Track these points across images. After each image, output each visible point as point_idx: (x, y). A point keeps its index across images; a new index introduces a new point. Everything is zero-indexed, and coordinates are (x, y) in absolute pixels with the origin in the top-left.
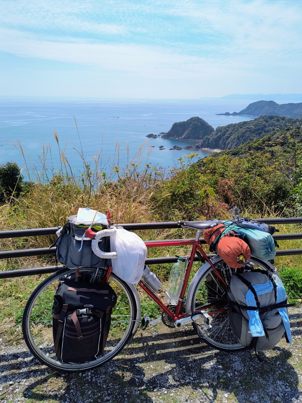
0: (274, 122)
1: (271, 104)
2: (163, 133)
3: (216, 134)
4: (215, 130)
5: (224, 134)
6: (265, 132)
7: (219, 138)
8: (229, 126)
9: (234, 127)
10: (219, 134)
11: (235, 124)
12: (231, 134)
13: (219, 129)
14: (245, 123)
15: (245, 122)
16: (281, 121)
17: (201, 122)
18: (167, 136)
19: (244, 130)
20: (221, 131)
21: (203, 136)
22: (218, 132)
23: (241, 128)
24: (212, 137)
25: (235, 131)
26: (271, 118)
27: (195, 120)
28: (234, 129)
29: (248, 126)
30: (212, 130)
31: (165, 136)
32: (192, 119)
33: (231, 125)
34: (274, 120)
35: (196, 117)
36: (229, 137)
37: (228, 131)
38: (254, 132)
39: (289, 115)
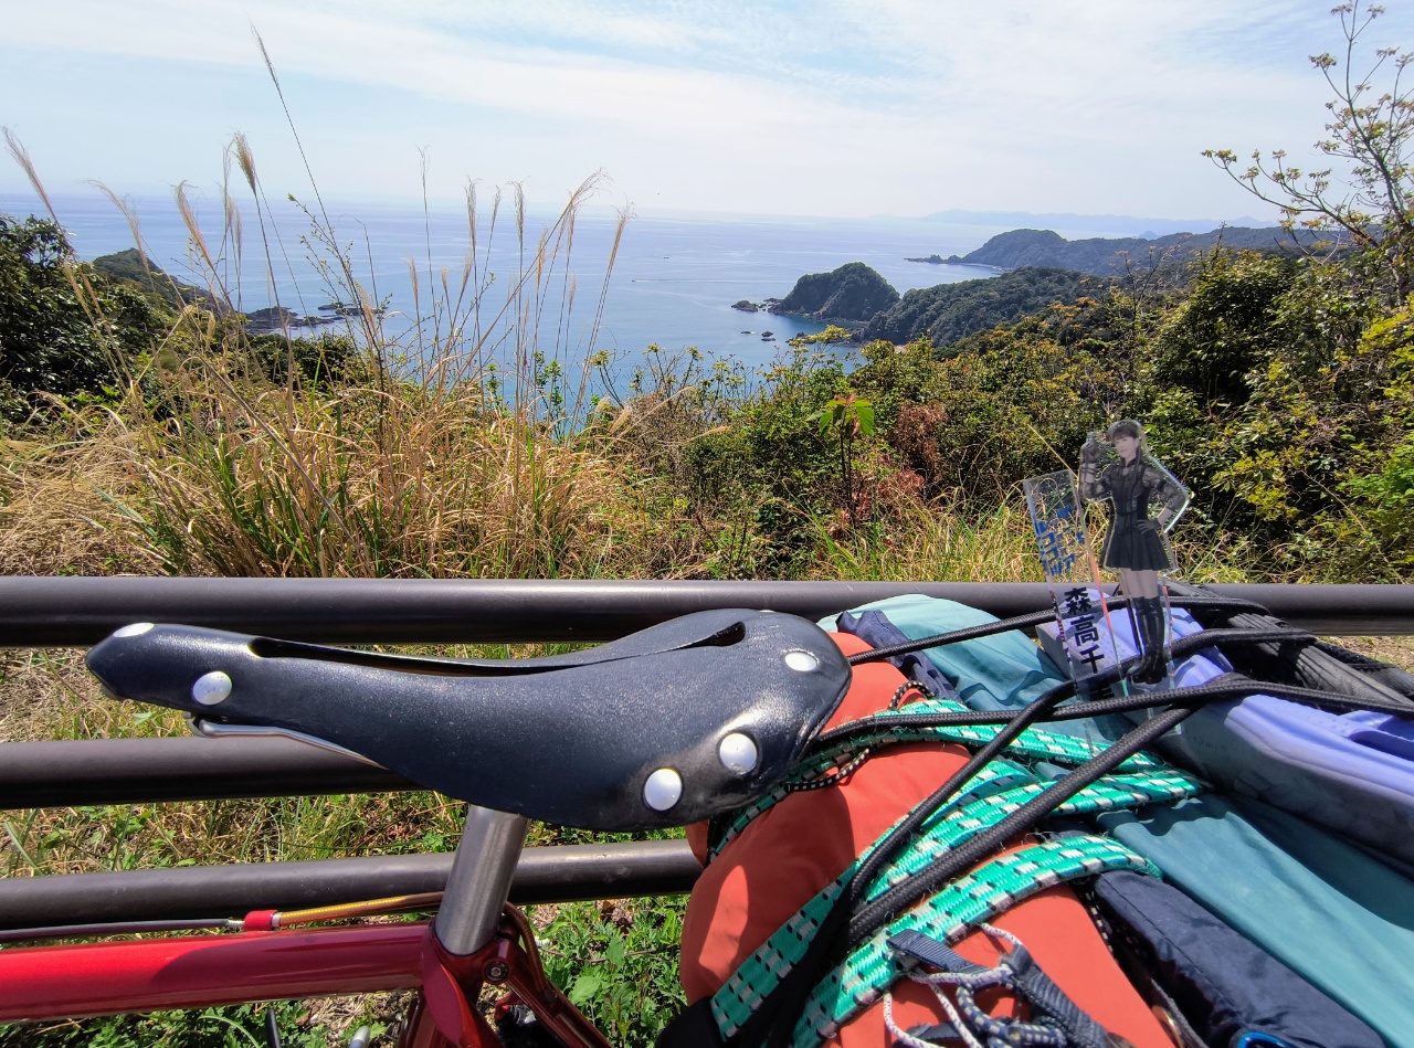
1: (1048, 238)
2: (772, 300)
3: (904, 308)
4: (901, 297)
5: (923, 309)
6: (1025, 309)
7: (911, 318)
8: (936, 291)
9: (949, 291)
10: (911, 308)
11: (953, 287)
12: (939, 311)
13: (912, 297)
14: (977, 284)
15: (978, 280)
17: (868, 278)
18: (782, 309)
19: (973, 302)
20: (916, 301)
21: (872, 312)
22: (909, 303)
23: (966, 295)
24: (891, 316)
25: (952, 303)
27: (854, 271)
28: (949, 298)
29: (983, 292)
30: (894, 297)
31: (776, 308)
32: (845, 268)
33: (944, 286)
35: (856, 264)
36: (934, 318)
37: (933, 301)
38: (997, 309)
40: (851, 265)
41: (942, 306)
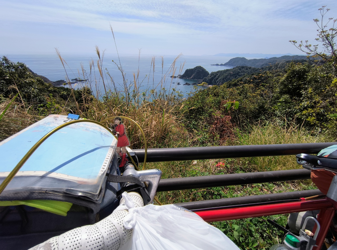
0: (244, 70)
1: (243, 59)
2: (179, 75)
3: (211, 76)
4: (210, 74)
5: (215, 76)
7: (212, 78)
8: (218, 72)
10: (212, 76)
11: (222, 71)
12: (219, 77)
13: (213, 74)
14: (227, 70)
16: (249, 69)
17: (202, 69)
18: (182, 77)
19: (227, 75)
20: (213, 75)
21: (203, 77)
22: (212, 75)
23: (225, 73)
24: (208, 78)
25: (222, 75)
26: (243, 67)
27: (198, 68)
28: (221, 74)
29: (229, 72)
30: (208, 74)
31: (181, 77)
32: (196, 67)
33: (220, 71)
34: (244, 69)
35: (199, 66)
36: (218, 78)
37: (217, 75)
38: (232, 76)
39: (253, 66)
40: (197, 67)
41: (219, 76)
